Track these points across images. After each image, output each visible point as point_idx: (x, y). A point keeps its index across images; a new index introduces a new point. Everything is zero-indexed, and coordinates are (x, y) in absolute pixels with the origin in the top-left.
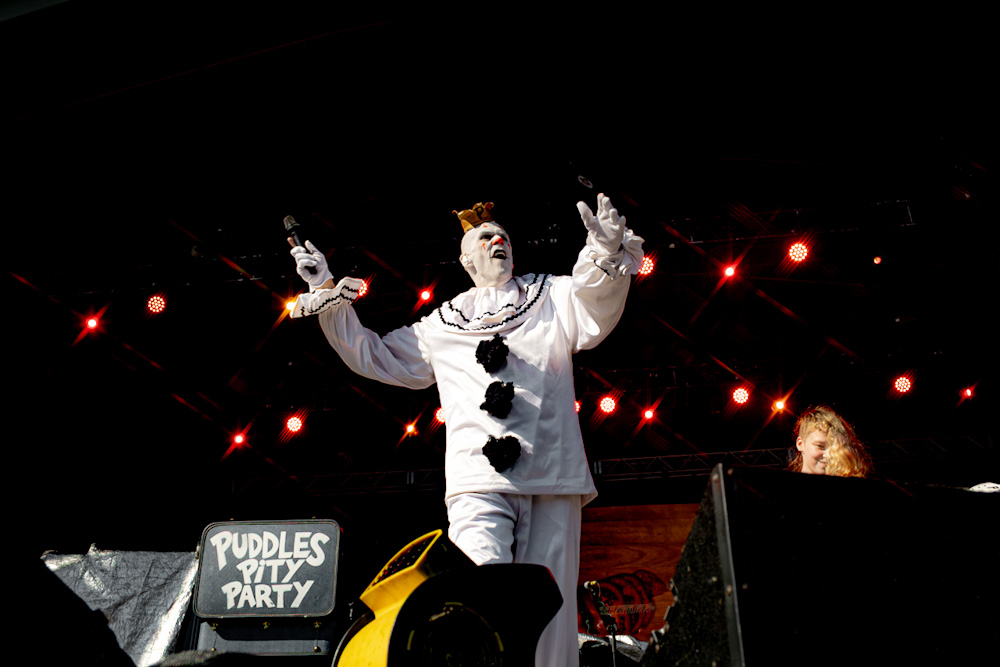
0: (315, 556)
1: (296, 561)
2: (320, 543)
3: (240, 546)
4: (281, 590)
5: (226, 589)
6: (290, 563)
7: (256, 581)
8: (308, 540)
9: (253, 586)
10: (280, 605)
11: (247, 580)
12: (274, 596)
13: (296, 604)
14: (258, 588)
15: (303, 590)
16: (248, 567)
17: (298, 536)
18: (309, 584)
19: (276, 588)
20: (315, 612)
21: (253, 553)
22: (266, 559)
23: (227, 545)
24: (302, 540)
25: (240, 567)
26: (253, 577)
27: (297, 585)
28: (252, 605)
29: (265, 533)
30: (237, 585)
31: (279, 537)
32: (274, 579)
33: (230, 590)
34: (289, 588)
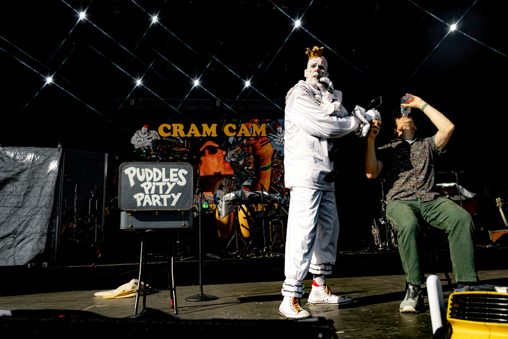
0: (181, 181)
1: (171, 183)
2: (183, 174)
3: (141, 174)
4: (165, 197)
5: (136, 196)
6: (169, 184)
7: (151, 193)
8: (177, 172)
9: (150, 195)
10: (165, 204)
11: (147, 192)
12: (162, 200)
13: (173, 204)
14: (153, 196)
15: (176, 198)
16: (147, 186)
17: (172, 170)
18: (179, 194)
19: (162, 196)
20: (183, 208)
21: (149, 179)
22: (156, 182)
23: (134, 174)
24: (174, 172)
25: (142, 185)
26: (150, 190)
27: (173, 195)
28: (150, 204)
29: (154, 169)
30: (142, 194)
31: (162, 171)
32: (161, 192)
33: (138, 197)
34: (169, 196)
